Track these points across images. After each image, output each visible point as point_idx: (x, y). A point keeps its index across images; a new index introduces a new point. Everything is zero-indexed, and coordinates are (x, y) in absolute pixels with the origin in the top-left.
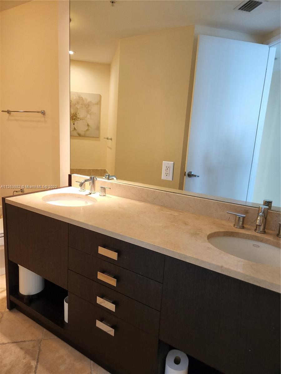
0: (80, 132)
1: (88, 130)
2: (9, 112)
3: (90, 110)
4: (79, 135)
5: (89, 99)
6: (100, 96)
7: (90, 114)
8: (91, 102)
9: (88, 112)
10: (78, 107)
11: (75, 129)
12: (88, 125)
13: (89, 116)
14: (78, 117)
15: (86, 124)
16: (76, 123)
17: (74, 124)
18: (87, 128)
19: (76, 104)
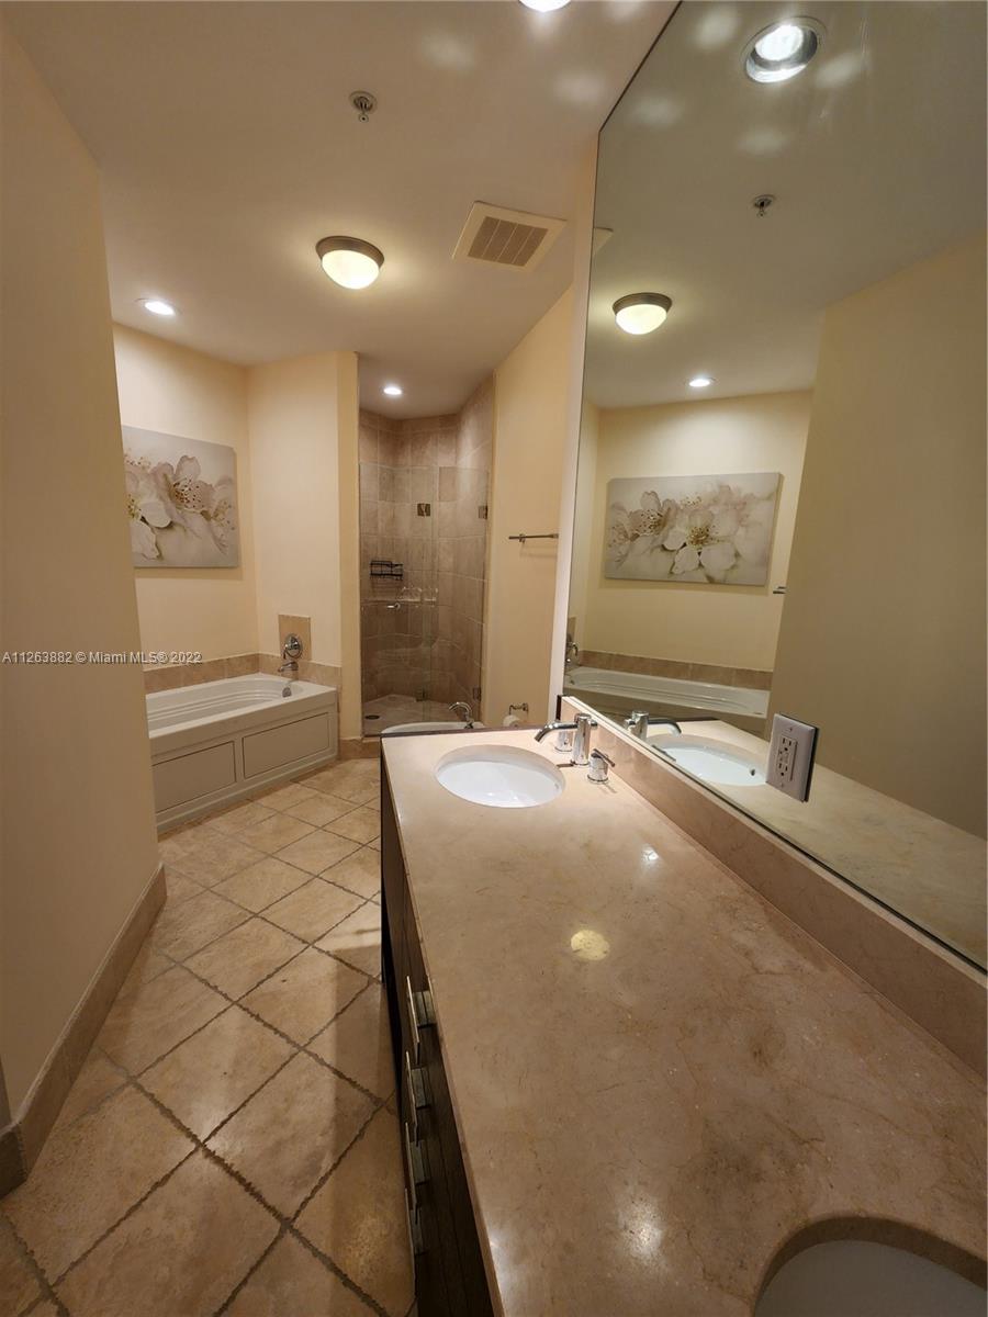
0: (712, 574)
1: (733, 567)
2: (522, 538)
3: (747, 516)
4: (711, 580)
5: (746, 491)
6: (781, 477)
7: (747, 526)
8: (752, 494)
9: (740, 521)
10: (715, 512)
11: (700, 565)
12: (737, 555)
13: (741, 532)
14: (713, 534)
15: (733, 552)
16: (704, 550)
17: (699, 553)
18: (732, 563)
19: (709, 505)
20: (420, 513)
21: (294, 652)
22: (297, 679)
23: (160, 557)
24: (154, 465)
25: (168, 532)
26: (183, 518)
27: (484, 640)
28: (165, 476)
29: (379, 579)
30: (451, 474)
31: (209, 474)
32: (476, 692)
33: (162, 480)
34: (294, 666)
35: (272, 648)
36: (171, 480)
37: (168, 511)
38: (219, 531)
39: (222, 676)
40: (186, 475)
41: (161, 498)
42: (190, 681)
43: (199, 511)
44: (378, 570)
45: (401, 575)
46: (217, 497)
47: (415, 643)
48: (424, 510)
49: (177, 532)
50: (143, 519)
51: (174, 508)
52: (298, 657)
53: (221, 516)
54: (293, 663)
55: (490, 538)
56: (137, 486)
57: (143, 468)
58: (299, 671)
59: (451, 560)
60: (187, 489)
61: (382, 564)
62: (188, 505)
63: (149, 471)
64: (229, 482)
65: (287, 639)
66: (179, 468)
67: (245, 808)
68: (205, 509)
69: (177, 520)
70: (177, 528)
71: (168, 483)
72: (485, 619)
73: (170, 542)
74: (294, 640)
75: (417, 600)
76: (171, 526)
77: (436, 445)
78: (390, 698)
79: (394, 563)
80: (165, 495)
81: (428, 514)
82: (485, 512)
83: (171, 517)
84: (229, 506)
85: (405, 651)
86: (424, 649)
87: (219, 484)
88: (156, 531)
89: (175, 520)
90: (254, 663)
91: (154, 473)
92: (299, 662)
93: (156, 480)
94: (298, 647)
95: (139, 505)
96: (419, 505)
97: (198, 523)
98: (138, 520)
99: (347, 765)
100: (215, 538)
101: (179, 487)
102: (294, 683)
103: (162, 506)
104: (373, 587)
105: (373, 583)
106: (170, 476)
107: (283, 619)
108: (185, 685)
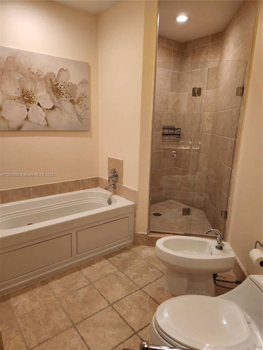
20: (194, 94)
21: (114, 179)
22: (115, 193)
23: (47, 125)
24: (45, 74)
25: (53, 112)
26: (60, 103)
27: (233, 180)
28: (51, 80)
29: (167, 137)
30: (216, 71)
31: (74, 78)
32: (223, 213)
33: (49, 82)
34: (115, 187)
35: (104, 175)
36: (54, 82)
37: (52, 100)
38: (80, 111)
39: (79, 189)
40: (62, 79)
41: (49, 93)
42: (62, 191)
43: (69, 100)
44: (166, 131)
45: (179, 135)
46: (79, 92)
47: (185, 173)
48: (197, 92)
49: (57, 111)
50: (39, 104)
51: (55, 98)
52: (116, 181)
53: (81, 102)
54: (114, 185)
55: (244, 110)
56: (36, 86)
57: (39, 75)
58: (117, 190)
59: (211, 126)
60: (62, 87)
61: (169, 128)
62: (63, 96)
63: (42, 77)
64: (86, 83)
65: (111, 170)
66: (59, 75)
67: (74, 274)
68: (72, 98)
69: (57, 104)
70: (56, 109)
71: (52, 84)
72: (234, 166)
73: (53, 117)
74: (115, 172)
75: (188, 148)
76: (53, 108)
77: (207, 54)
78: (169, 202)
79: (176, 127)
80: (50, 90)
81: (199, 95)
82: (241, 91)
83: (54, 103)
84: (85, 96)
85: (179, 177)
86: (190, 176)
87: (80, 84)
88: (45, 111)
89: (56, 105)
90: (95, 182)
91: (45, 79)
92: (117, 184)
93: (46, 83)
94: (116, 176)
95: (37, 96)
96: (194, 89)
97: (68, 106)
98: (36, 105)
99: (137, 249)
100: (77, 115)
101: (58, 86)
102: (113, 196)
103: (49, 97)
104: (163, 141)
105: (163, 139)
106: (53, 80)
107: (110, 160)
108: (59, 193)
